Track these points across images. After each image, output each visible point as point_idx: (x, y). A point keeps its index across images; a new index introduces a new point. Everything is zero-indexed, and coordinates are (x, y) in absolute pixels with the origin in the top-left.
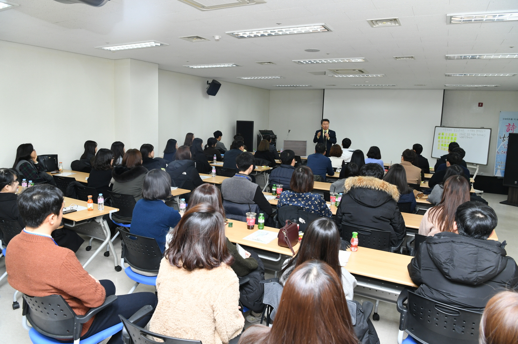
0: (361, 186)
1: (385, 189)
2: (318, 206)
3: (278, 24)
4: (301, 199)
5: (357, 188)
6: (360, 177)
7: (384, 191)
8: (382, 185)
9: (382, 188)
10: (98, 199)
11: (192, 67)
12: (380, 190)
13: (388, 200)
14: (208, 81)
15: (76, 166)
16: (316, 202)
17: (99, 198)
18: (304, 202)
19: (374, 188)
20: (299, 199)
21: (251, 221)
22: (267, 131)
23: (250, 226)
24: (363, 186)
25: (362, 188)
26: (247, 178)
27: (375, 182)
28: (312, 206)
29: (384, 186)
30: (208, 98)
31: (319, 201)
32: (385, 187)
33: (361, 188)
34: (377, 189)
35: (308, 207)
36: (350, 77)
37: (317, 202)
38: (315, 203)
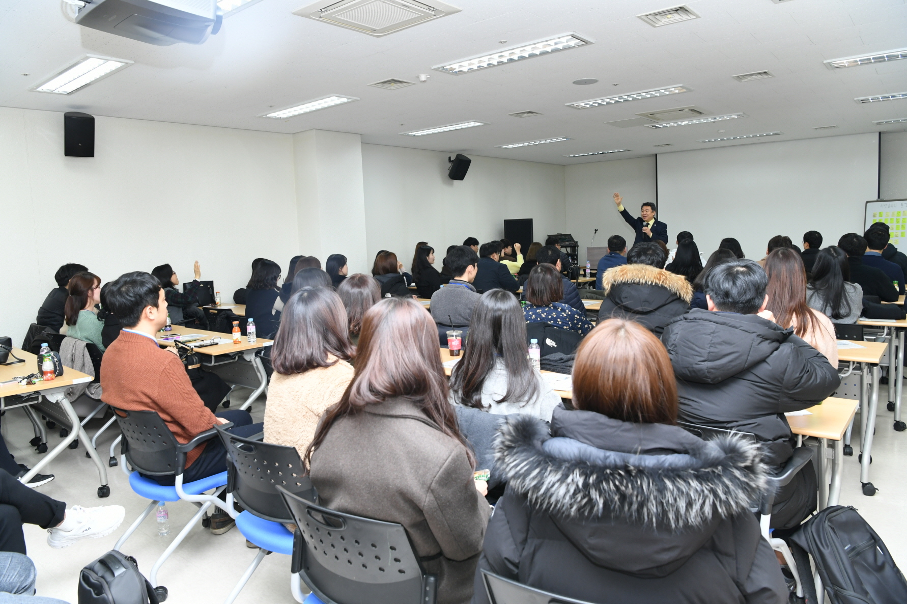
0: (623, 281)
1: (663, 282)
2: (567, 320)
3: (502, 42)
4: (541, 310)
5: (619, 285)
6: (624, 266)
7: (662, 285)
8: (658, 277)
9: (657, 281)
10: (247, 327)
11: (413, 134)
12: (654, 284)
13: (670, 300)
14: (450, 158)
15: (239, 297)
16: (563, 313)
17: (249, 325)
18: (545, 314)
19: (644, 282)
20: (538, 311)
21: (454, 343)
22: (562, 235)
23: (454, 350)
24: (628, 281)
25: (626, 284)
26: (467, 287)
27: (645, 273)
28: (559, 320)
29: (660, 277)
30: (452, 185)
31: (570, 313)
32: (662, 280)
33: (624, 283)
34: (650, 283)
35: (552, 322)
36: (685, 125)
37: (566, 314)
38: (563, 315)
